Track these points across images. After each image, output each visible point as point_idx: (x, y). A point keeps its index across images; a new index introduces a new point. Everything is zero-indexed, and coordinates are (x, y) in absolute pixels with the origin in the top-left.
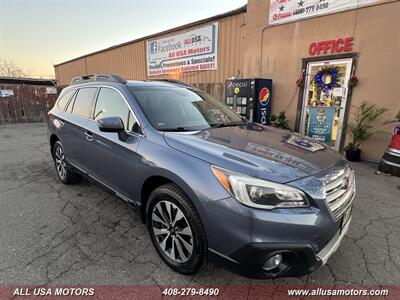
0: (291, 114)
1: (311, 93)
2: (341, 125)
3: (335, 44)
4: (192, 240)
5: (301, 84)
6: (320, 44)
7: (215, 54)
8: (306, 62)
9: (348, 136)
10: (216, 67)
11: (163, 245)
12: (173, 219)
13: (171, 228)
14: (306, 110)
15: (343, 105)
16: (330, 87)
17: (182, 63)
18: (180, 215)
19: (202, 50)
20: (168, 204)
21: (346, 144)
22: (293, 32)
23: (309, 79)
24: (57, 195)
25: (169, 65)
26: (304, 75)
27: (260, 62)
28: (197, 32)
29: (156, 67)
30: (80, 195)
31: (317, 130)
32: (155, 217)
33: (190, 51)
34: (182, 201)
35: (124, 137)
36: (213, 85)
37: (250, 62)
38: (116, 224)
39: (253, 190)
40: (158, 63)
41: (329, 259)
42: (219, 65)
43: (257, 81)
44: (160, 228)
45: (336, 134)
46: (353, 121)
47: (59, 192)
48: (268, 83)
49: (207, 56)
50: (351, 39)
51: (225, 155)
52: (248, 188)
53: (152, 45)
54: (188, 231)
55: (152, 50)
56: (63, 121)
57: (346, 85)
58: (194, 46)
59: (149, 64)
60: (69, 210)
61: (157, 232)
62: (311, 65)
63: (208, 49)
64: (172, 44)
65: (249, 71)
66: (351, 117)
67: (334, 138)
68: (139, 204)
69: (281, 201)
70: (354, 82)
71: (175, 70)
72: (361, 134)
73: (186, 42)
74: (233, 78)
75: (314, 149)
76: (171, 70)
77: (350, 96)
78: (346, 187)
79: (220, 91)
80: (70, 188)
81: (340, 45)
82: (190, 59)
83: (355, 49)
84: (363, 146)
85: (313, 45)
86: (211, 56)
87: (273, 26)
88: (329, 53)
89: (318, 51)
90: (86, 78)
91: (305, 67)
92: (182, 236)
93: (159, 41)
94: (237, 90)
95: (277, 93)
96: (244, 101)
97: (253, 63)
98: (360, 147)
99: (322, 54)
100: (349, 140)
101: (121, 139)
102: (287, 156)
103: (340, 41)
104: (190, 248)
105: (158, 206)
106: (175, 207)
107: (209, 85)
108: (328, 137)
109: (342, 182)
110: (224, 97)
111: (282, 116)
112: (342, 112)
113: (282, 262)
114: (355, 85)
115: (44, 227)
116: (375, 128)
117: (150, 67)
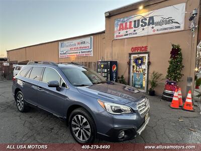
0: (126, 76)
1: (134, 66)
2: (146, 81)
3: (141, 48)
4: (90, 130)
5: (129, 63)
6: (136, 48)
7: (92, 49)
8: (130, 55)
9: (149, 85)
10: (92, 55)
11: (77, 135)
12: (82, 122)
13: (81, 126)
14: (132, 74)
15: (146, 72)
16: (140, 65)
17: (76, 53)
18: (85, 120)
19: (85, 47)
20: (80, 116)
21: (149, 89)
22: (124, 43)
23: (132, 61)
24: (19, 118)
25: (70, 53)
26: (130, 60)
27: (111, 54)
28: (83, 40)
29: (63, 54)
30: (31, 117)
31: (137, 83)
32: (73, 123)
33: (80, 48)
34: (86, 114)
35: (58, 89)
36: (91, 63)
37: (107, 53)
38: (52, 129)
39: (113, 108)
40: (65, 52)
41: (142, 133)
42: (94, 54)
43: (111, 62)
44: (75, 127)
45: (144, 84)
46: (150, 79)
47: (20, 116)
48: (116, 63)
49: (88, 50)
50: (147, 47)
51: (98, 94)
52: (111, 107)
53: (62, 44)
54: (88, 126)
55: (62, 46)
56: (24, 82)
57: (146, 64)
58: (82, 46)
59: (60, 52)
60: (27, 124)
61: (74, 129)
62: (132, 56)
63: (89, 47)
64: (71, 44)
65: (107, 58)
66: (150, 77)
67: (144, 86)
68: (65, 118)
69: (123, 111)
70: (149, 63)
71: (73, 56)
72: (154, 84)
73: (78, 44)
74: (100, 60)
75: (135, 92)
76: (71, 56)
77: (148, 68)
78: (145, 105)
79: (95, 66)
80: (25, 114)
81: (143, 49)
82: (80, 51)
83: (148, 50)
84: (155, 89)
85: (132, 48)
86: (90, 50)
87: (117, 40)
88: (139, 51)
89: (135, 50)
90: (36, 62)
91: (130, 57)
92: (86, 129)
93: (65, 42)
94: (102, 66)
95: (119, 67)
96: (106, 71)
97: (109, 54)
98: (154, 90)
99: (136, 52)
100: (150, 87)
101: (57, 90)
102: (125, 95)
103: (143, 47)
104: (89, 134)
105: (75, 117)
106: (83, 117)
107: (89, 63)
108: (142, 85)
109: (144, 103)
110: (96, 68)
111: (122, 77)
112: (146, 75)
113: (125, 134)
114: (150, 64)
115: (17, 133)
116: (159, 82)
117: (61, 54)
